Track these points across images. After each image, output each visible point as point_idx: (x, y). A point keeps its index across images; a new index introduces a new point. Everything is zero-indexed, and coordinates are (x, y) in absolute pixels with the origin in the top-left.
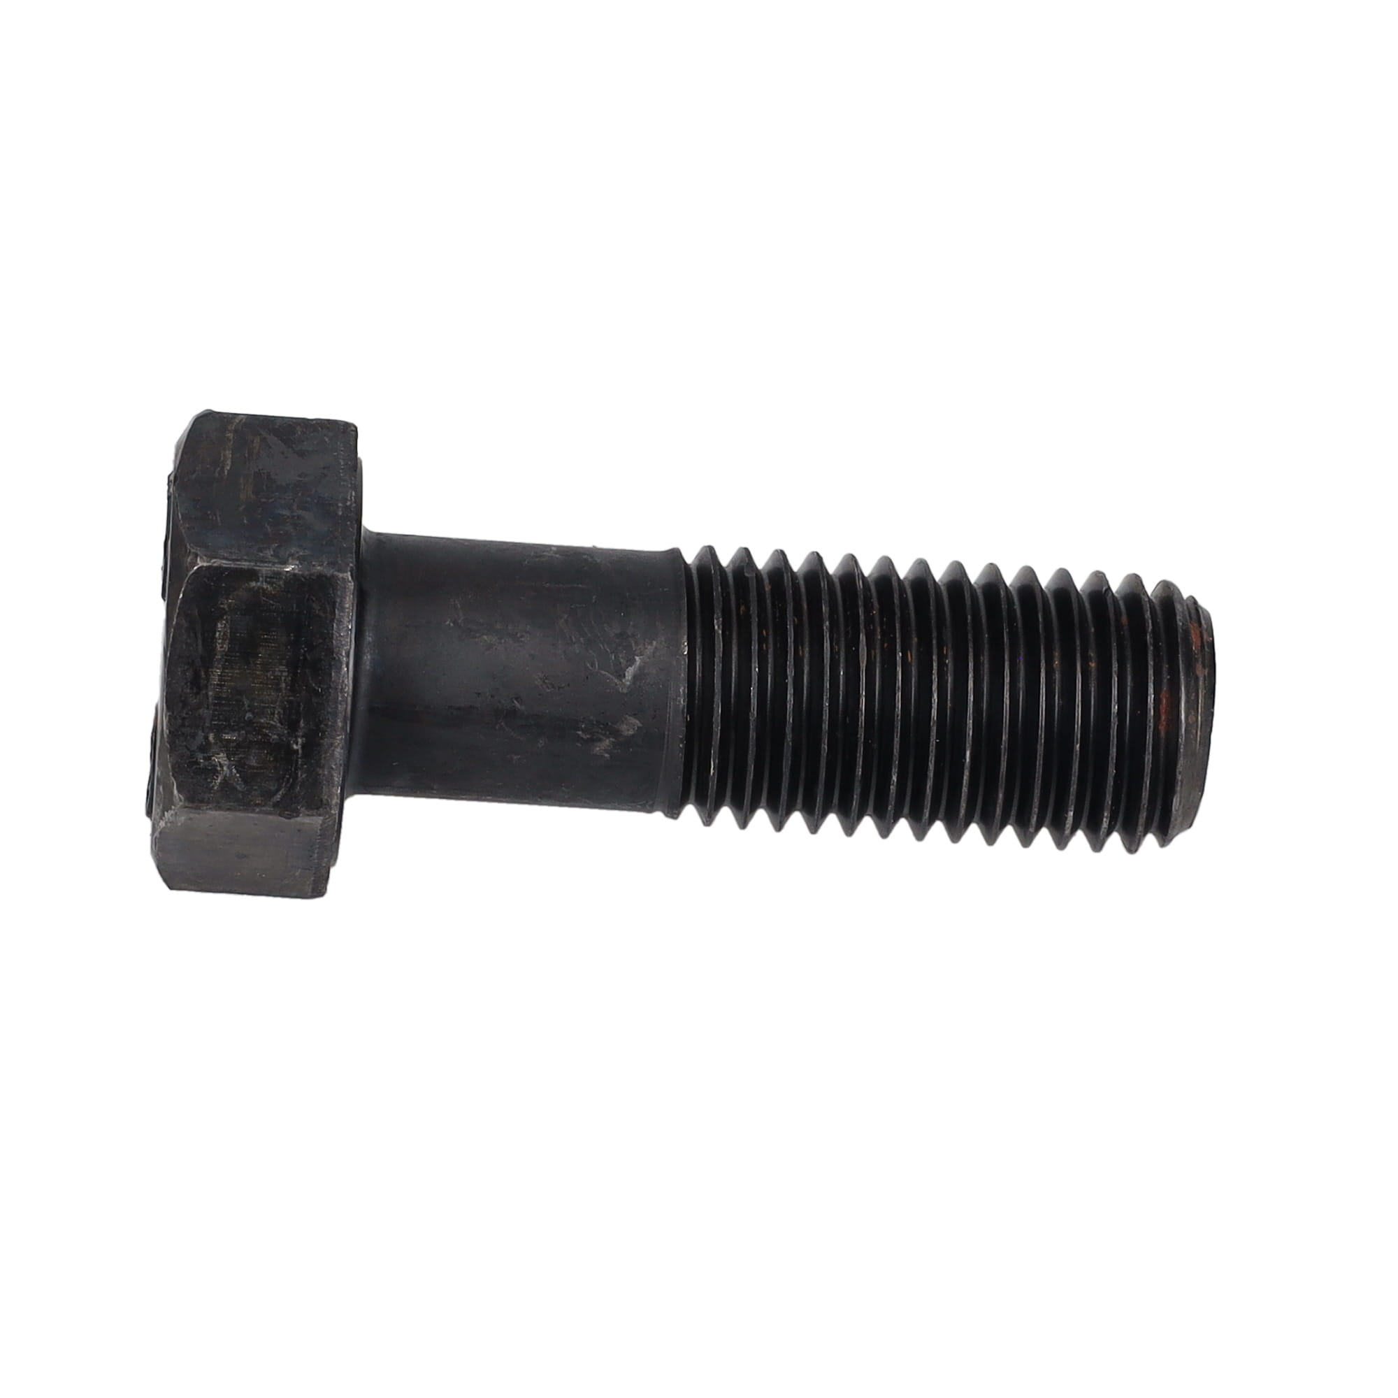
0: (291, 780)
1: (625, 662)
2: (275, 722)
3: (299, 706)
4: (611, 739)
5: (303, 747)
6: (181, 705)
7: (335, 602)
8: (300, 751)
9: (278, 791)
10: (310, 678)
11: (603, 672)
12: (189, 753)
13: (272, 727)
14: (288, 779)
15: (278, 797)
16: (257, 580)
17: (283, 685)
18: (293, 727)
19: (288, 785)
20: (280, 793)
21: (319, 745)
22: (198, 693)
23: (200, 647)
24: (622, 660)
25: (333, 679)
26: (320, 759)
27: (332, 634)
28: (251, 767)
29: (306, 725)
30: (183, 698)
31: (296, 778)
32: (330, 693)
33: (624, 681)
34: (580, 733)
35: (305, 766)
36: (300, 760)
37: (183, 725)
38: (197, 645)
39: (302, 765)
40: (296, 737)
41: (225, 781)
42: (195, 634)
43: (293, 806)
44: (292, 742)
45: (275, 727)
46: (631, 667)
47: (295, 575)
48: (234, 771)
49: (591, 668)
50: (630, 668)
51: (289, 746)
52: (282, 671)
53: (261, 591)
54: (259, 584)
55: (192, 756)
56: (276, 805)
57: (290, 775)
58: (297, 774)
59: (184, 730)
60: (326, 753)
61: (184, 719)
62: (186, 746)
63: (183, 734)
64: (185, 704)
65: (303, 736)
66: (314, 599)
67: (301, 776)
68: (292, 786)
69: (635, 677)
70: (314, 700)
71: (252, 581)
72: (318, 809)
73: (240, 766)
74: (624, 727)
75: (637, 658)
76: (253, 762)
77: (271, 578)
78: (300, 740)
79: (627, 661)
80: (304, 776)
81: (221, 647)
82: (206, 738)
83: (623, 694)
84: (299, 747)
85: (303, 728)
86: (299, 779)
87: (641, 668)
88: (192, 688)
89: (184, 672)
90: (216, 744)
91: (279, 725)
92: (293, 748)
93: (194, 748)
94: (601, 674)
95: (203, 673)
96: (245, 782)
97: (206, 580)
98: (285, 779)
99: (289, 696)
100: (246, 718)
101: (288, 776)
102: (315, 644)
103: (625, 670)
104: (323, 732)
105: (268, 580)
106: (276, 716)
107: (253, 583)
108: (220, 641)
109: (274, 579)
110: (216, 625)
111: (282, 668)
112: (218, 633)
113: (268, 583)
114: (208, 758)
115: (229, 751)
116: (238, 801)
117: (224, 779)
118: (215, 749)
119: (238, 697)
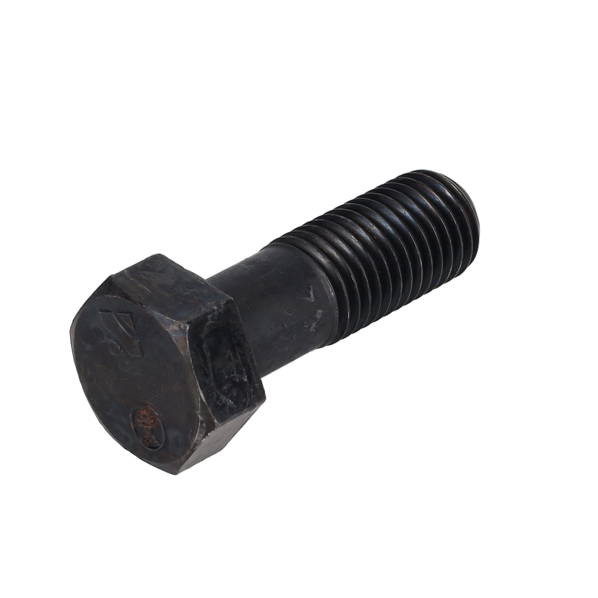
0: (249, 394)
2: (235, 374)
3: (240, 363)
4: (315, 323)
5: (248, 378)
6: (204, 386)
8: (247, 381)
9: (247, 401)
11: (303, 298)
12: (214, 403)
13: (234, 377)
16: (208, 321)
17: (232, 358)
18: (241, 373)
22: (208, 378)
23: (201, 359)
28: (235, 397)
29: (245, 369)
30: (204, 383)
32: (247, 352)
33: (311, 297)
34: (305, 326)
35: (252, 386)
36: (249, 384)
37: (208, 393)
39: (250, 386)
40: (244, 376)
42: (198, 354)
43: (254, 404)
44: (243, 379)
45: (236, 376)
46: (311, 290)
48: (231, 401)
51: (243, 381)
52: (230, 353)
53: (211, 325)
55: (216, 404)
56: (248, 407)
58: (250, 390)
61: (208, 391)
62: (212, 401)
63: (210, 397)
64: (206, 385)
65: (246, 375)
68: (250, 396)
69: (314, 294)
73: (232, 398)
74: (318, 315)
76: (235, 394)
78: (246, 377)
79: (308, 289)
80: (252, 390)
81: (208, 354)
82: (217, 394)
83: (313, 302)
84: (246, 379)
85: (245, 371)
86: (252, 392)
88: (205, 377)
89: (201, 372)
90: (221, 394)
92: (245, 381)
93: (215, 400)
95: (206, 368)
96: (236, 404)
98: (247, 395)
99: (235, 361)
100: (226, 378)
101: (247, 393)
102: (235, 335)
103: (310, 293)
104: (252, 369)
106: (235, 372)
107: (208, 323)
108: (206, 353)
109: (214, 318)
110: (203, 347)
111: (229, 351)
112: (204, 350)
113: (212, 320)
114: (221, 402)
115: (226, 394)
116: (237, 413)
117: (229, 407)
118: (221, 397)
119: (220, 371)
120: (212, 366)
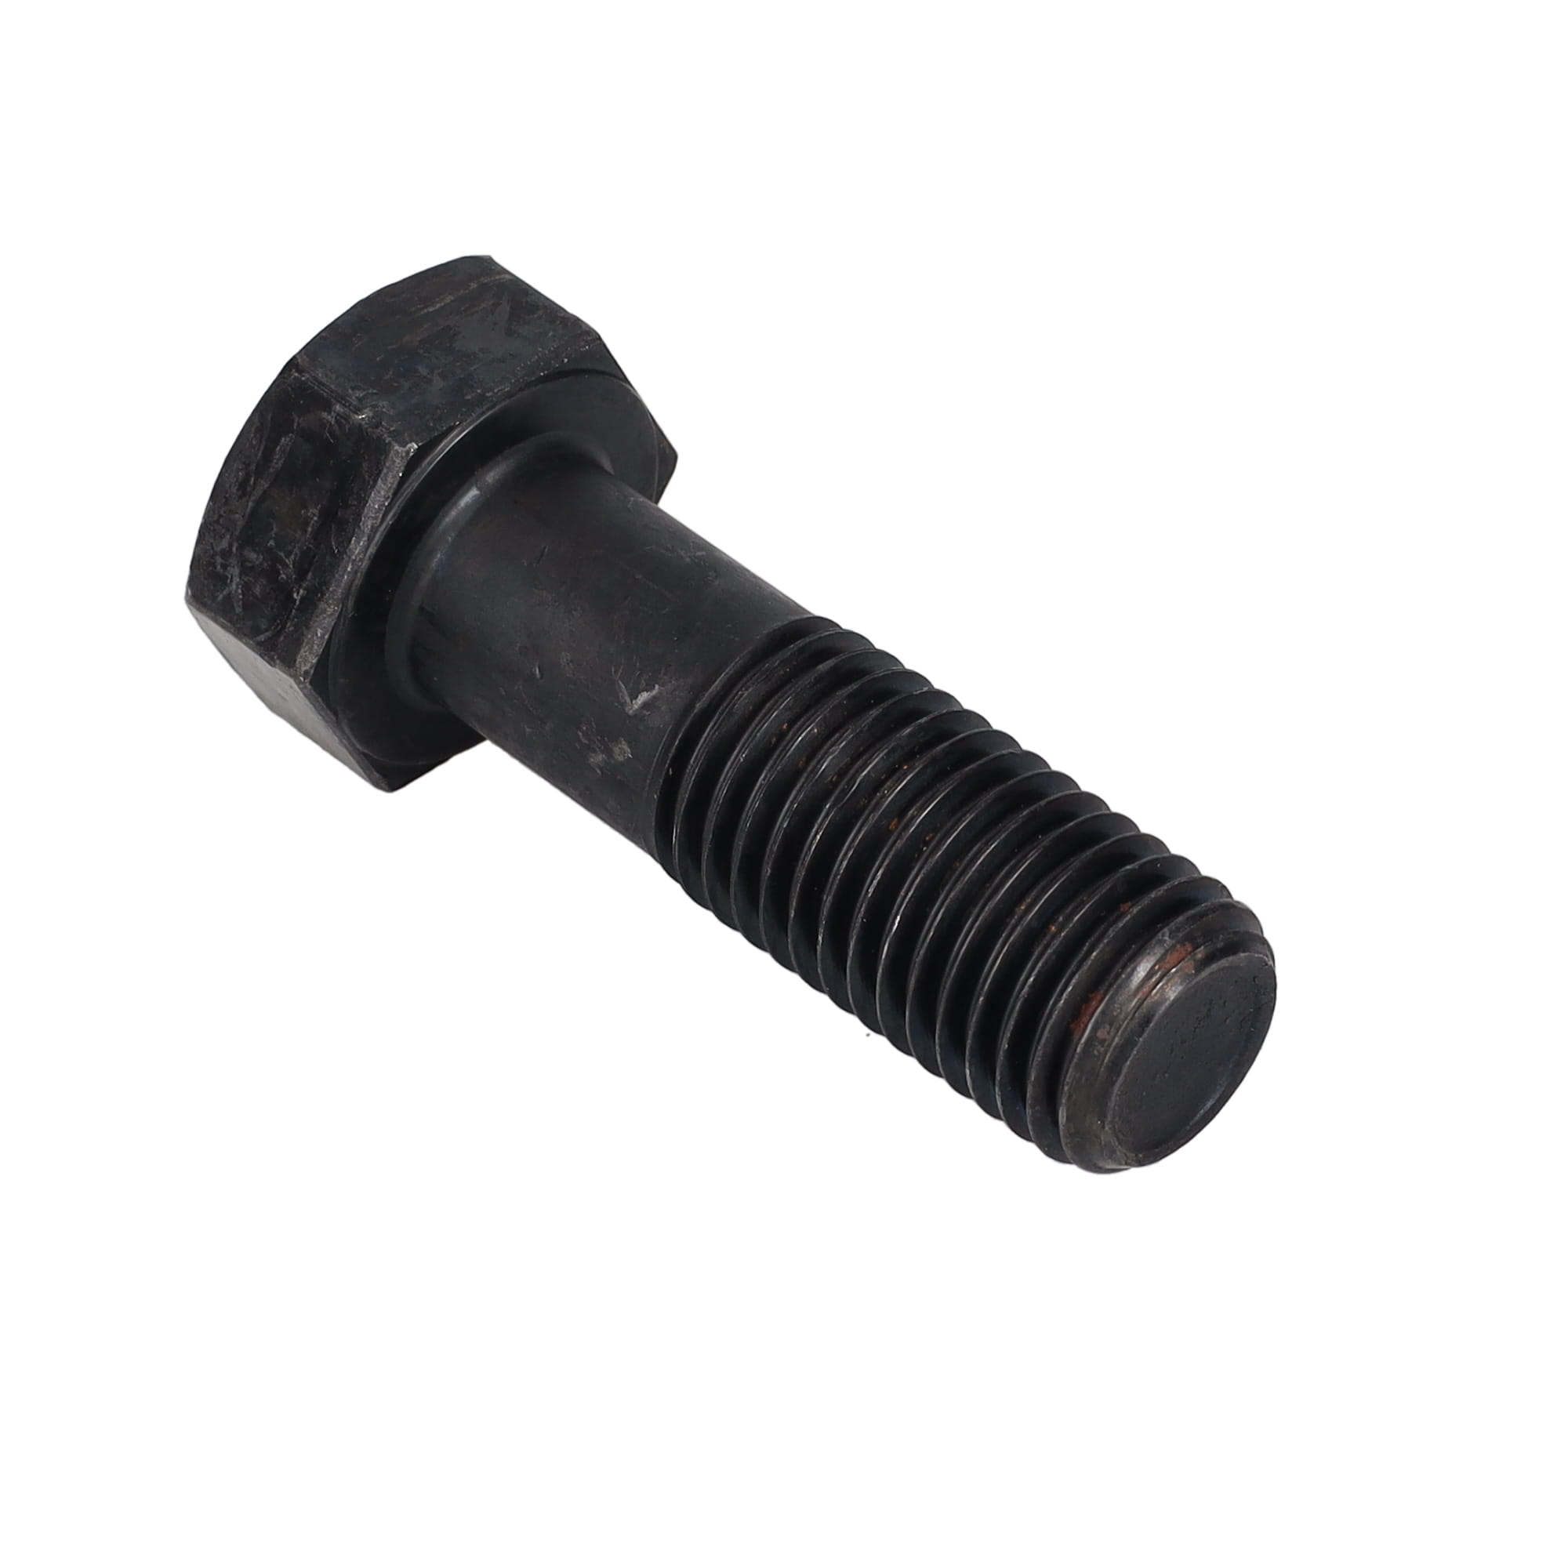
0: (280, 627)
1: (645, 684)
2: (289, 562)
3: (314, 557)
4: (604, 756)
5: (303, 599)
6: (224, 500)
7: (380, 471)
8: (298, 602)
9: (266, 630)
10: (333, 536)
11: (620, 683)
12: (212, 552)
13: (285, 566)
14: (278, 625)
15: (262, 638)
16: (329, 413)
17: (310, 529)
18: (301, 575)
19: (276, 631)
20: (267, 634)
21: (316, 606)
22: (241, 497)
23: (260, 454)
24: (643, 681)
25: (351, 547)
26: (310, 620)
27: (367, 502)
28: (254, 595)
29: (312, 579)
30: (227, 495)
31: (284, 627)
32: (343, 558)
33: (634, 702)
34: (580, 734)
35: (296, 620)
36: (294, 611)
37: (217, 521)
38: (258, 449)
39: (294, 617)
40: (300, 586)
41: (229, 596)
42: (262, 437)
43: (272, 653)
44: (294, 589)
45: (288, 566)
46: (647, 692)
47: (360, 425)
48: (240, 591)
49: (613, 673)
50: (645, 693)
51: (290, 593)
52: (314, 515)
53: (328, 426)
54: (329, 417)
55: (213, 557)
56: (259, 644)
57: (281, 620)
58: (286, 623)
59: (217, 527)
60: (317, 616)
61: (220, 516)
62: (212, 544)
63: (214, 530)
64: (226, 503)
65: (305, 589)
66: (366, 458)
67: (290, 627)
68: (278, 634)
69: (645, 706)
70: (328, 558)
71: (325, 411)
72: (289, 667)
73: (247, 588)
74: (616, 750)
75: (657, 687)
76: (257, 591)
77: (342, 417)
78: (301, 591)
79: (647, 685)
80: (292, 628)
81: (277, 462)
82: (231, 545)
83: (627, 714)
84: (299, 597)
85: (309, 581)
86: (286, 630)
87: (654, 698)
88: (238, 490)
89: (238, 470)
90: (236, 555)
91: (291, 566)
92: (293, 595)
93: (218, 549)
94: (619, 684)
95: (253, 479)
96: (245, 607)
97: (290, 389)
98: (276, 624)
99: (310, 543)
100: (269, 545)
101: (279, 621)
102: (350, 502)
103: (640, 693)
104: (323, 595)
105: (338, 417)
106: (293, 556)
107: (325, 415)
108: (277, 457)
109: (343, 421)
110: (280, 439)
111: (316, 511)
112: (278, 448)
113: (337, 421)
114: (225, 567)
115: (245, 570)
116: (230, 621)
117: (229, 594)
118: (233, 561)
119: (272, 520)
120: (265, 492)
